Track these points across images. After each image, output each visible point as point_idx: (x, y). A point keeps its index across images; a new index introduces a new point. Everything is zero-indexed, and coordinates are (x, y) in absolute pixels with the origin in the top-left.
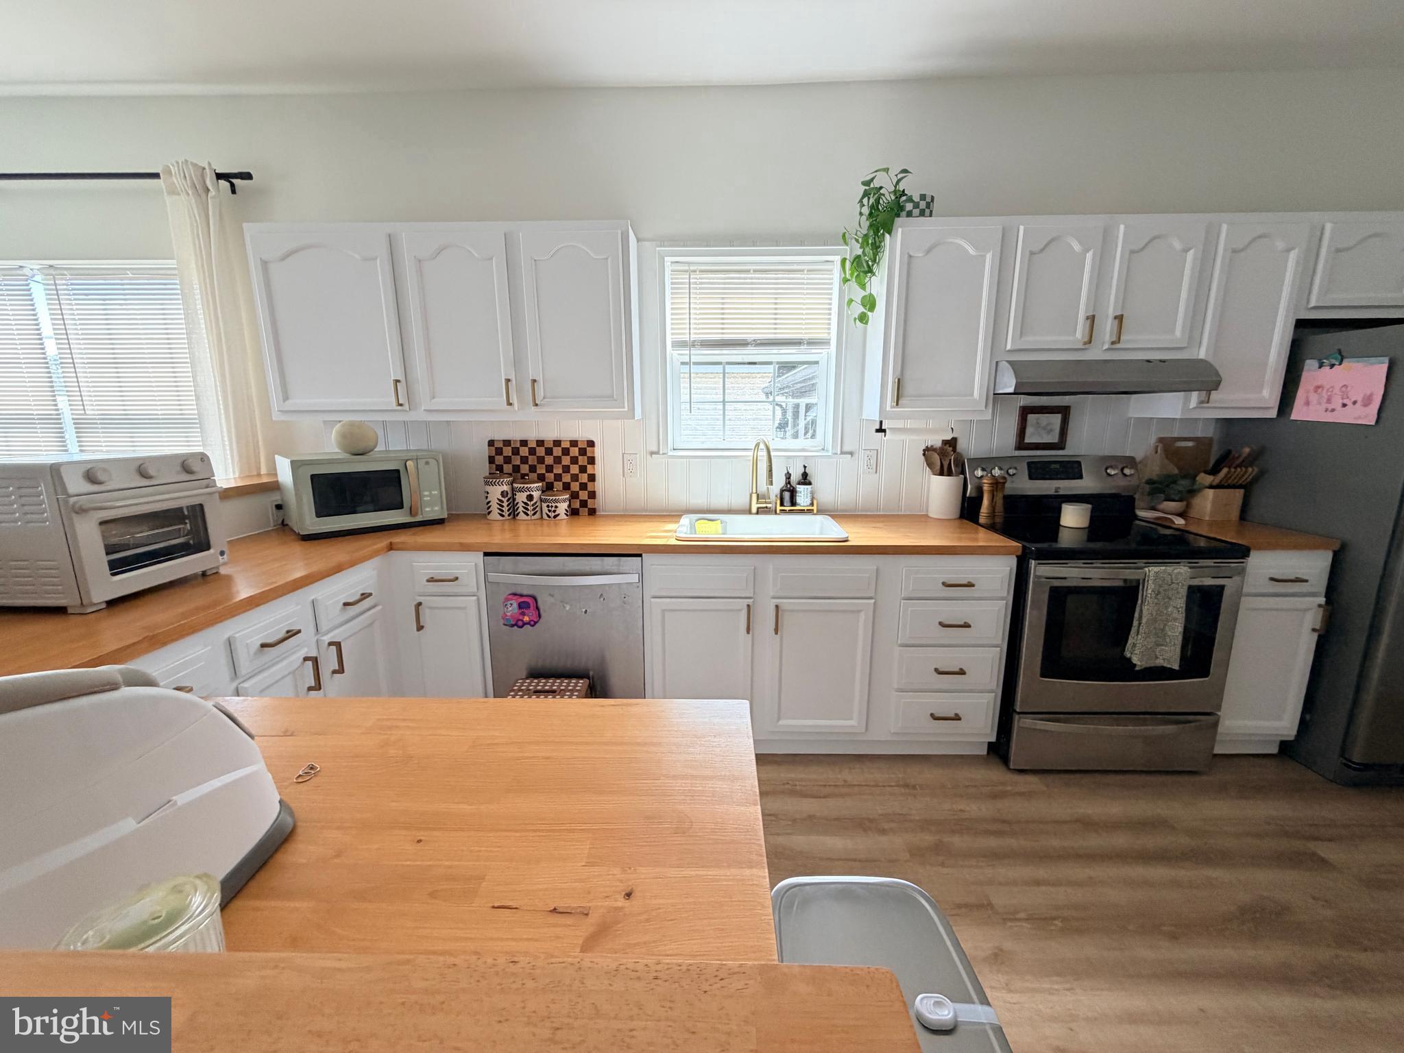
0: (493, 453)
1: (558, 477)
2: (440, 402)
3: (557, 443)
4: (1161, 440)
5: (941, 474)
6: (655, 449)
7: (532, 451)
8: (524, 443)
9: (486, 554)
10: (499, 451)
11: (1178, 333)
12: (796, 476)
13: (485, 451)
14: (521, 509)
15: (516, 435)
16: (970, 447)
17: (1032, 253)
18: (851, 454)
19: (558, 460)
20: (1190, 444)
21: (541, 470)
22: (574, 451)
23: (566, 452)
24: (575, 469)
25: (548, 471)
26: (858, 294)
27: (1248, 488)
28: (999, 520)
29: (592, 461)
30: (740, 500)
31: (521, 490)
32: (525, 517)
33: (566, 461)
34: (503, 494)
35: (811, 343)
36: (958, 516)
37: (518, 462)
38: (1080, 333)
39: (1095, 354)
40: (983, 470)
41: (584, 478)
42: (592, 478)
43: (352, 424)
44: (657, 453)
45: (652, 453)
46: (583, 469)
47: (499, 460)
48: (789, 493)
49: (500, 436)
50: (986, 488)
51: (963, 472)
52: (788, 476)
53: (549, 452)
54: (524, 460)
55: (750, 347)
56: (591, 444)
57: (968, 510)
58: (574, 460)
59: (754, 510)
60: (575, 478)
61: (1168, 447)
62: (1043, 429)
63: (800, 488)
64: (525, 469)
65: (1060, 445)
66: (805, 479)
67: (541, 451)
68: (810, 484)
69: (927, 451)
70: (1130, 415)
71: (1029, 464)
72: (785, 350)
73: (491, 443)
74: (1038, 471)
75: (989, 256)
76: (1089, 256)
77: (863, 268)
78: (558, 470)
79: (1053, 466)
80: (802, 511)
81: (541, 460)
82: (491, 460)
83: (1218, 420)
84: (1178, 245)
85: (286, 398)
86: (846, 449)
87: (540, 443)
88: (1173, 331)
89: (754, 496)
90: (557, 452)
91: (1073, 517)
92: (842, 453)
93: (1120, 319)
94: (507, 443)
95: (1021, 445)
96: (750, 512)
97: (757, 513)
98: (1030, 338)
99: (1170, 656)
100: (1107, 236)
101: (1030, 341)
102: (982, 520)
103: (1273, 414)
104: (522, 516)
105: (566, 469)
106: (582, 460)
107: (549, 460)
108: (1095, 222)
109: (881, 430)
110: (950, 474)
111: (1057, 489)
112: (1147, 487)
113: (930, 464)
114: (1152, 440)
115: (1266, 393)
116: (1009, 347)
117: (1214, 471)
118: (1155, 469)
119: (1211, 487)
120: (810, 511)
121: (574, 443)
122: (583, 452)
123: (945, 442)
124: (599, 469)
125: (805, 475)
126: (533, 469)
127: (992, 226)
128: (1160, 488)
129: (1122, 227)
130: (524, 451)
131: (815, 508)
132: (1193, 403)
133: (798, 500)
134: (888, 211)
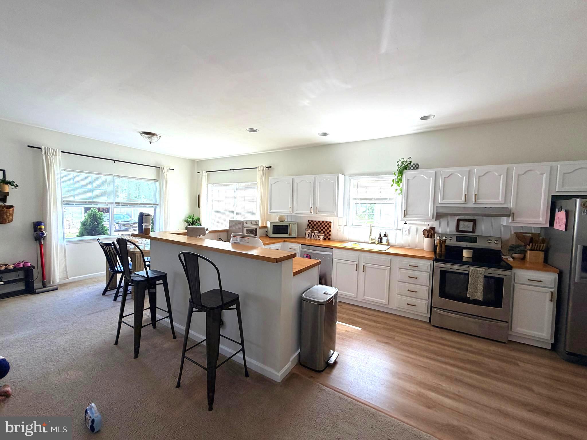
0: (309, 223)
1: (322, 230)
2: (298, 212)
3: (323, 222)
4: (515, 233)
5: (428, 237)
6: (346, 225)
7: (317, 223)
8: (315, 221)
9: (301, 244)
10: (310, 223)
11: (501, 199)
12: (382, 235)
13: (307, 223)
14: (312, 237)
15: (314, 219)
16: (439, 230)
17: (445, 178)
19: (322, 226)
20: (530, 235)
21: (319, 228)
22: (326, 224)
23: (324, 224)
24: (326, 228)
25: (320, 228)
26: (398, 188)
29: (330, 227)
30: (367, 241)
31: (313, 232)
32: (313, 239)
33: (324, 226)
34: (309, 233)
37: (314, 226)
38: (463, 199)
39: (471, 204)
40: (446, 237)
41: (328, 231)
42: (330, 231)
43: (281, 216)
44: (346, 226)
45: (345, 226)
46: (328, 229)
47: (310, 225)
48: (380, 239)
50: (440, 242)
51: (435, 238)
52: (380, 235)
53: (321, 224)
55: (373, 200)
56: (330, 222)
57: (434, 249)
58: (326, 226)
59: (370, 243)
60: (326, 230)
61: (519, 236)
62: (466, 226)
63: (384, 238)
64: (315, 227)
65: (474, 231)
66: (385, 236)
67: (319, 224)
68: (386, 237)
69: (425, 230)
70: (501, 224)
71: (458, 237)
73: (308, 221)
74: (460, 239)
75: (432, 179)
76: (464, 178)
77: (399, 182)
78: (322, 228)
79: (467, 238)
80: (383, 244)
81: (319, 226)
82: (308, 225)
84: (497, 174)
85: (271, 210)
87: (319, 222)
88: (499, 199)
89: (370, 239)
90: (323, 224)
91: (466, 254)
92: (397, 229)
93: (476, 195)
94: (312, 221)
95: (458, 230)
97: (371, 243)
99: (479, 296)
100: (471, 172)
101: (445, 201)
103: (547, 226)
104: (312, 238)
105: (324, 228)
106: (328, 226)
109: (406, 223)
110: (430, 237)
111: (466, 245)
112: (509, 248)
113: (424, 234)
114: (513, 233)
115: (541, 219)
116: (439, 203)
117: (530, 245)
118: (513, 242)
119: (531, 250)
121: (326, 222)
122: (328, 224)
123: (431, 228)
124: (332, 229)
125: (385, 234)
126: (317, 228)
127: (433, 171)
128: (513, 249)
129: (475, 170)
130: (315, 223)
131: (387, 244)
132: (510, 221)
133: (383, 241)
134: (405, 167)
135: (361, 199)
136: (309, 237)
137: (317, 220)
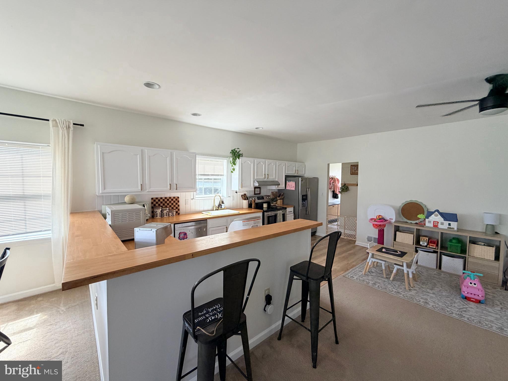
1: (170, 206)
2: (152, 189)
3: (170, 198)
7: (164, 200)
8: (161, 198)
9: (175, 224)
10: (154, 201)
11: (274, 177)
13: (150, 201)
15: (159, 196)
16: (248, 195)
17: (257, 164)
18: (230, 197)
19: (170, 202)
20: (275, 193)
21: (166, 205)
22: (174, 200)
23: (172, 200)
24: (174, 204)
25: (168, 205)
26: (232, 168)
27: (283, 199)
28: (255, 207)
29: (179, 202)
30: (212, 208)
31: (165, 210)
32: (166, 217)
33: (172, 202)
35: (221, 175)
36: (248, 207)
37: (160, 203)
38: (264, 176)
39: (265, 180)
40: (251, 199)
41: (177, 206)
42: (179, 206)
43: (131, 195)
44: (193, 199)
45: (192, 199)
46: (177, 204)
47: (155, 203)
48: (220, 205)
49: (155, 197)
50: (253, 202)
51: (248, 200)
52: (220, 202)
53: (168, 200)
54: (161, 202)
55: (210, 176)
56: (178, 197)
57: (250, 206)
58: (174, 202)
59: (214, 210)
60: (174, 206)
61: (273, 193)
62: (257, 191)
63: (222, 204)
64: (162, 205)
65: (260, 194)
67: (166, 200)
68: (224, 203)
69: (242, 196)
70: (268, 188)
71: (257, 197)
72: (214, 176)
73: (152, 199)
74: (259, 198)
75: (252, 164)
76: (264, 165)
78: (170, 204)
79: (260, 197)
80: (223, 209)
81: (166, 202)
82: (152, 203)
83: (280, 189)
84: (273, 164)
85: (105, 189)
86: (229, 196)
87: (166, 198)
88: (273, 176)
89: (214, 207)
90: (170, 200)
91: (265, 206)
93: (268, 174)
94: (157, 198)
95: (255, 194)
96: (213, 210)
97: (215, 210)
100: (265, 162)
101: (258, 177)
102: (253, 208)
103: (284, 188)
104: (165, 216)
105: (172, 204)
106: (176, 202)
107: (168, 202)
108: (264, 160)
109: (236, 192)
110: (246, 200)
111: (262, 201)
112: (271, 200)
113: (243, 198)
114: (271, 192)
115: (283, 185)
116: (255, 178)
117: (279, 197)
118: (272, 197)
119: (279, 199)
120: (225, 209)
121: (174, 198)
122: (176, 200)
123: (244, 194)
124: (180, 204)
125: (222, 202)
126: (159, 205)
127: (252, 159)
128: (273, 200)
129: (267, 161)
130: (161, 200)
131: (226, 208)
132: (277, 187)
133: (222, 207)
135: (201, 175)
136: (161, 216)
137: (163, 196)
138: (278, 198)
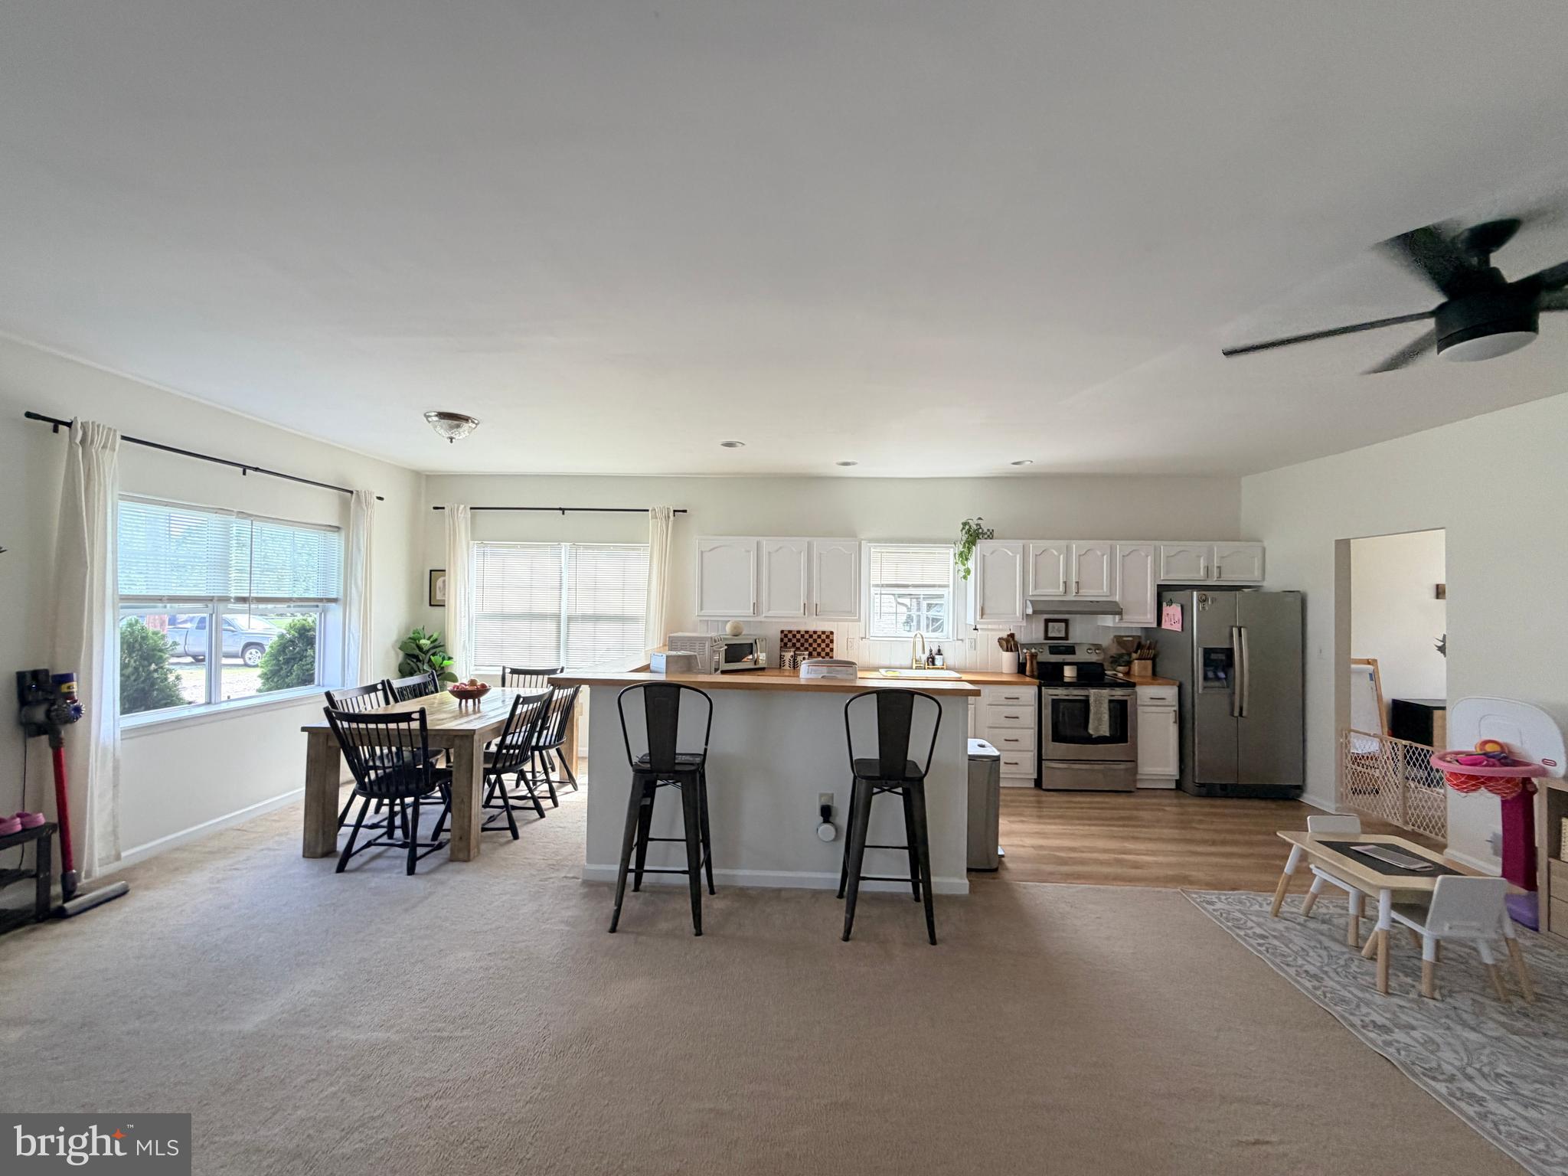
0: (783, 637)
1: (815, 649)
2: (771, 613)
3: (815, 632)
4: (1115, 636)
5: (1007, 651)
6: (864, 636)
7: (802, 636)
8: (799, 632)
10: (786, 636)
11: (1105, 590)
12: (935, 651)
13: (779, 636)
15: (794, 628)
16: (1021, 638)
17: (1036, 555)
18: (962, 640)
19: (815, 641)
20: (1130, 639)
21: (806, 645)
22: (824, 637)
23: (819, 637)
24: (823, 645)
25: (809, 646)
26: (962, 568)
27: (1154, 659)
28: (1036, 673)
29: (832, 641)
30: (907, 663)
31: (800, 655)
33: (819, 641)
34: (792, 656)
35: (940, 586)
36: (1017, 671)
37: (796, 641)
38: (1062, 588)
39: (1071, 597)
40: (1027, 649)
41: (828, 650)
42: (832, 650)
43: (735, 622)
44: (865, 638)
45: (862, 638)
46: (827, 646)
47: (786, 640)
48: (931, 660)
49: (787, 628)
50: (1028, 657)
51: (1018, 651)
52: (931, 651)
53: (811, 636)
54: (798, 640)
55: (912, 588)
56: (832, 633)
57: (1021, 669)
58: (823, 641)
59: (914, 667)
60: (823, 650)
61: (1119, 640)
62: (1056, 630)
63: (937, 657)
64: (798, 645)
65: (1066, 638)
66: (939, 653)
67: (807, 636)
68: (942, 655)
69: (1000, 640)
70: (1099, 624)
71: (1050, 647)
72: (925, 589)
73: (782, 632)
74: (1054, 650)
75: (1018, 556)
76: (1062, 557)
77: (964, 557)
78: (815, 645)
79: (1061, 648)
80: (938, 668)
81: (807, 640)
82: (782, 640)
83: (1142, 628)
84: (1099, 553)
85: (701, 609)
86: (959, 638)
87: (807, 632)
88: (1103, 589)
89: (914, 660)
90: (815, 636)
91: (1069, 673)
92: (958, 640)
93: (1077, 583)
94: (790, 632)
95: (1047, 638)
96: (912, 668)
97: (916, 669)
98: (1038, 591)
99: (1105, 730)
100: (1068, 549)
101: (1039, 592)
102: (1028, 673)
103: (1155, 625)
105: (819, 645)
106: (827, 641)
107: (811, 641)
108: (1063, 543)
109: (976, 629)
110: (1011, 651)
111: (1064, 659)
112: (1111, 659)
113: (1001, 646)
114: (1112, 637)
115: (1149, 616)
116: (1031, 594)
117: (1136, 652)
118: (1114, 650)
119: (1137, 659)
120: (942, 669)
121: (824, 633)
122: (828, 637)
123: (1008, 636)
124: (835, 646)
125: (939, 651)
126: (802, 645)
127: (1019, 544)
128: (1116, 661)
129: (1074, 545)
130: (798, 636)
131: (945, 667)
132: (1117, 620)
133: (936, 662)
134: (974, 535)
135: (888, 586)
136: (792, 666)
137: (803, 629)
138: (1134, 656)
